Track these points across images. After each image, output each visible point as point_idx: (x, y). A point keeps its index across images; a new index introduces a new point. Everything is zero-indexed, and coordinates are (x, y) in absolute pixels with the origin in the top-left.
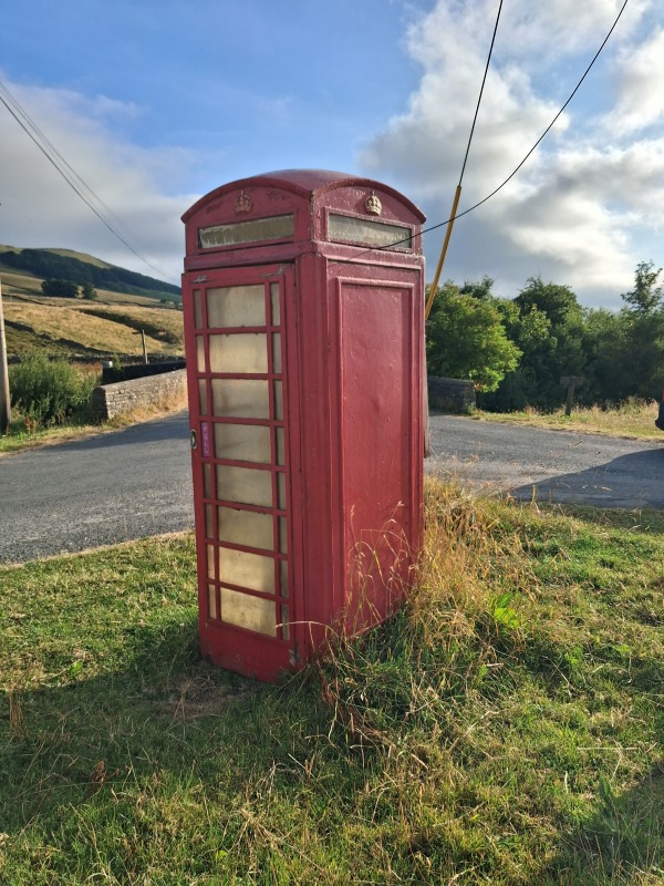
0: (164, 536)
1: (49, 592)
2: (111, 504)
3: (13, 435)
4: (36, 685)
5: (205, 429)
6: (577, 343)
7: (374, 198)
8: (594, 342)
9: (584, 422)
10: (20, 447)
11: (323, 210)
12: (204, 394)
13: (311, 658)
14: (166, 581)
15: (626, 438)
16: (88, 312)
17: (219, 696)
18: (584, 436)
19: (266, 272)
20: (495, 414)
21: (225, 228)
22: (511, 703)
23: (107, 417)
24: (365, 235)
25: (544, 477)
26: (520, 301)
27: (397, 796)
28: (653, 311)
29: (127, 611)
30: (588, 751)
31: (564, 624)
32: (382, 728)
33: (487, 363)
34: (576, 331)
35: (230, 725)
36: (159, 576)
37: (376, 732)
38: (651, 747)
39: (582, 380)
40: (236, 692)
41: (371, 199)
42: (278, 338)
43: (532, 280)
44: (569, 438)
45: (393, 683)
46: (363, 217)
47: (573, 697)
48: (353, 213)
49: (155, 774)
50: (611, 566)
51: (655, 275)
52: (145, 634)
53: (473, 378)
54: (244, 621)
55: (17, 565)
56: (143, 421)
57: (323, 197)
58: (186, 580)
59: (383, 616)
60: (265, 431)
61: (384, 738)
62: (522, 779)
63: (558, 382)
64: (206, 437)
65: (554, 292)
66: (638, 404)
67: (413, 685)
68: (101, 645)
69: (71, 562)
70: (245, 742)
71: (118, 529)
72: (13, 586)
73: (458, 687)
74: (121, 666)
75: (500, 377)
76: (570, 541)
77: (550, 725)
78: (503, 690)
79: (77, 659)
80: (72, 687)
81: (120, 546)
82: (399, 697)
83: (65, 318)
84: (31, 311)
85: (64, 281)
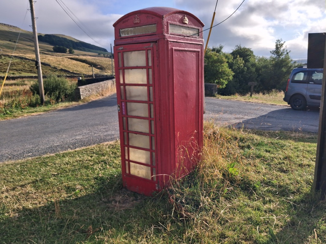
0: (106, 143)
1: (65, 164)
2: (85, 131)
3: (46, 106)
4: (63, 199)
5: (123, 104)
6: (254, 69)
7: (186, 18)
8: (260, 69)
9: (257, 99)
10: (49, 110)
11: (167, 23)
12: (122, 91)
13: (164, 187)
14: (108, 160)
15: (273, 105)
16: (71, 59)
17: (130, 201)
18: (257, 104)
19: (146, 46)
20: (224, 96)
21: (130, 29)
22: (236, 202)
23: (81, 99)
24: (182, 31)
25: (244, 120)
26: (233, 54)
27: (197, 236)
28: (282, 58)
29: (94, 171)
30: (264, 218)
31: (254, 174)
32: (191, 212)
33: (222, 77)
34: (254, 65)
35: (135, 212)
36: (106, 158)
37: (189, 213)
38: (286, 216)
39: (256, 83)
40: (136, 200)
41: (185, 18)
42: (150, 70)
43: (237, 46)
44: (252, 105)
45: (194, 195)
46: (182, 25)
47: (257, 199)
48: (178, 23)
49: (110, 230)
50: (269, 152)
51: (282, 44)
52: (102, 179)
53: (217, 83)
54: (139, 174)
55: (52, 155)
56: (94, 100)
57: (167, 18)
58: (115, 159)
59: (189, 172)
60: (146, 105)
61: (192, 215)
62: (241, 229)
63: (247, 84)
64: (123, 107)
65: (245, 51)
66: (276, 92)
67: (201, 196)
68: (86, 184)
69: (72, 153)
70: (141, 218)
71: (88, 141)
72: (51, 162)
73: (217, 197)
74: (94, 191)
75: (226, 83)
76: (254, 143)
77: (250, 209)
78: (233, 197)
79: (77, 189)
80: (76, 199)
81: (90, 147)
82: (196, 200)
83: (62, 61)
84: (49, 58)
85: (61, 47)
